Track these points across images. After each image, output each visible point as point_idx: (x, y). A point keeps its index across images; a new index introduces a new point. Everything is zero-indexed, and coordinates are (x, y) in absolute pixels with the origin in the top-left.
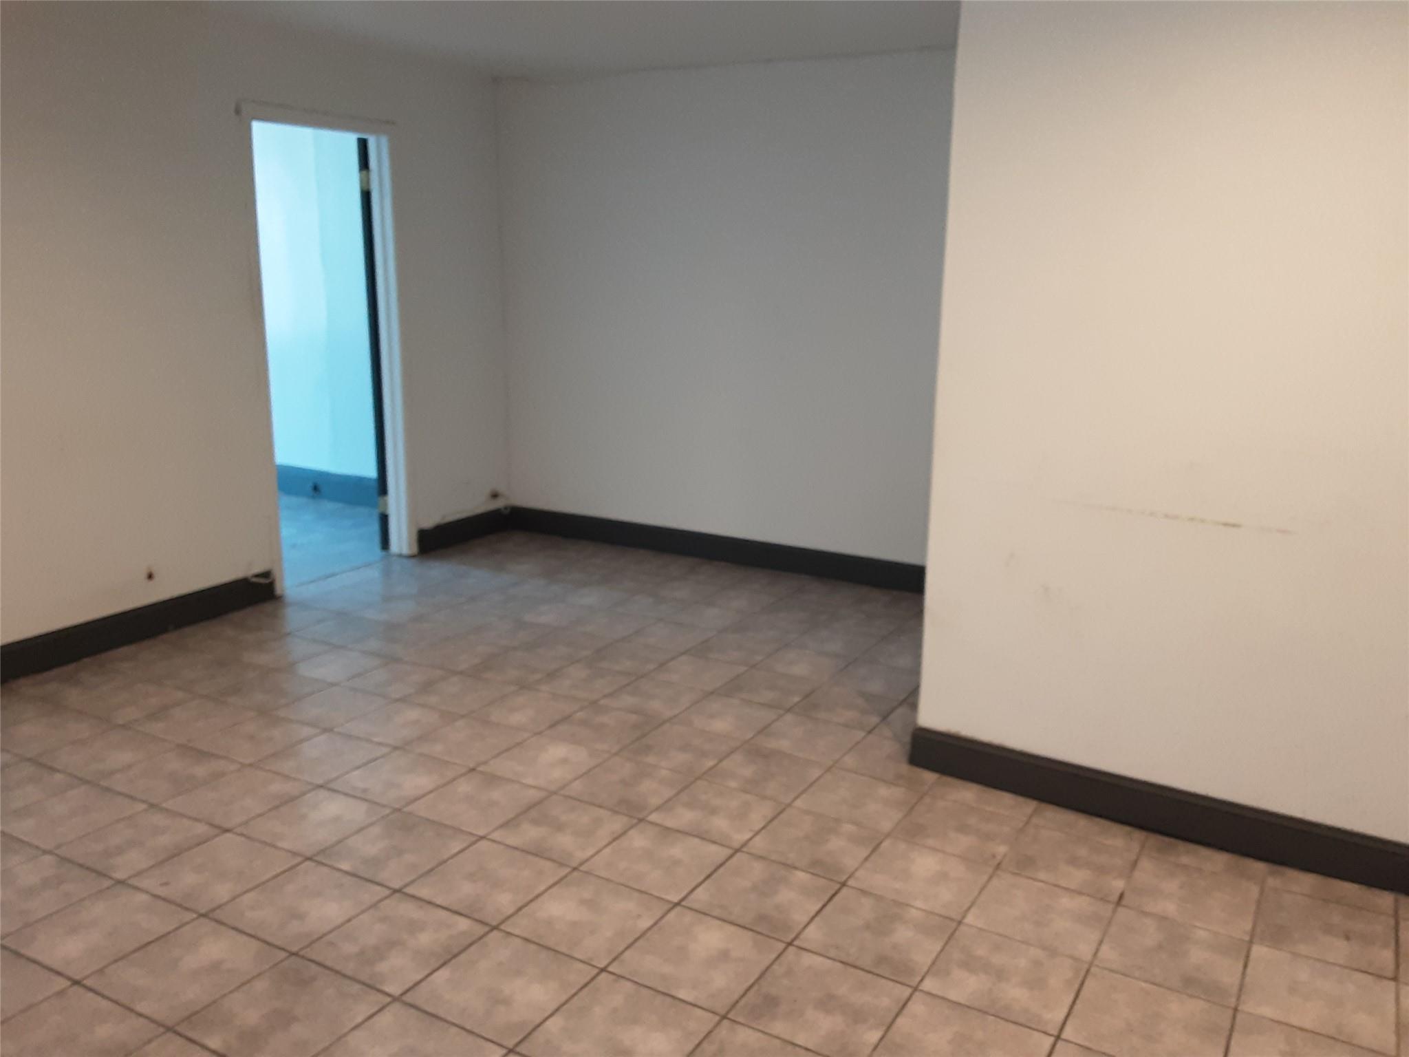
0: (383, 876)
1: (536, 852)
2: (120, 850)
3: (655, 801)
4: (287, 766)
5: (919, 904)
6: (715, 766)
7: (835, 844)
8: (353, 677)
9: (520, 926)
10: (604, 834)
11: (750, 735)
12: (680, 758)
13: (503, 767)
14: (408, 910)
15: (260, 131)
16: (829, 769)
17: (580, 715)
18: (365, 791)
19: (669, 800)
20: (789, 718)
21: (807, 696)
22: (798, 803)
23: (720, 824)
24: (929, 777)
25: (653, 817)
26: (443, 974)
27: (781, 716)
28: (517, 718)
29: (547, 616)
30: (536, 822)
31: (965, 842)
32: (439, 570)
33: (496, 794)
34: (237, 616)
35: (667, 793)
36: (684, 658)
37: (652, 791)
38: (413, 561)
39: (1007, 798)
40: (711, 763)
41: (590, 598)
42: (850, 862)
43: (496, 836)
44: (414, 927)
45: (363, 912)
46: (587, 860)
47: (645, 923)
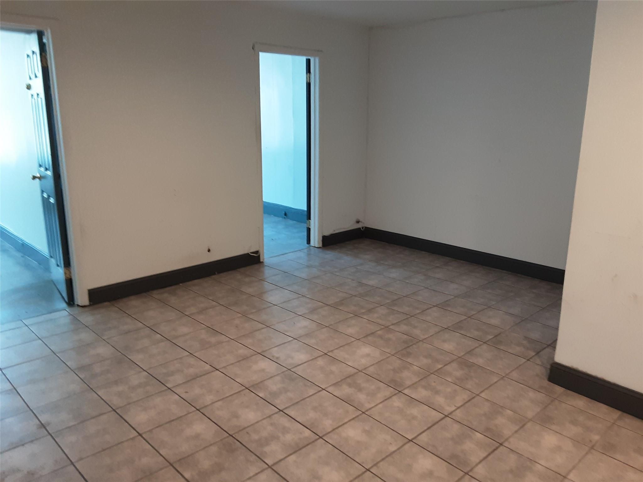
0: (277, 402)
1: (347, 401)
2: (172, 374)
3: (408, 383)
4: (248, 341)
5: (542, 462)
6: (441, 368)
7: (500, 421)
8: (284, 302)
9: (333, 438)
10: (380, 396)
11: (462, 354)
12: (425, 361)
13: (341, 354)
14: (284, 421)
15: (262, 56)
16: (502, 378)
17: (379, 332)
18: (277, 358)
19: (416, 383)
20: (485, 347)
21: (496, 336)
22: (483, 395)
23: (440, 400)
24: (559, 389)
25: (406, 391)
26: (293, 457)
27: (480, 345)
28: (350, 331)
29: (373, 281)
30: (350, 385)
31: (575, 430)
32: (329, 255)
33: (334, 368)
34: (242, 270)
35: (415, 379)
36: (435, 309)
37: (408, 377)
38: (320, 250)
39: (604, 408)
40: (440, 366)
41: (395, 274)
42: (507, 432)
43: (330, 389)
44: (285, 430)
45: (264, 419)
46: (370, 409)
47: (393, 448)
